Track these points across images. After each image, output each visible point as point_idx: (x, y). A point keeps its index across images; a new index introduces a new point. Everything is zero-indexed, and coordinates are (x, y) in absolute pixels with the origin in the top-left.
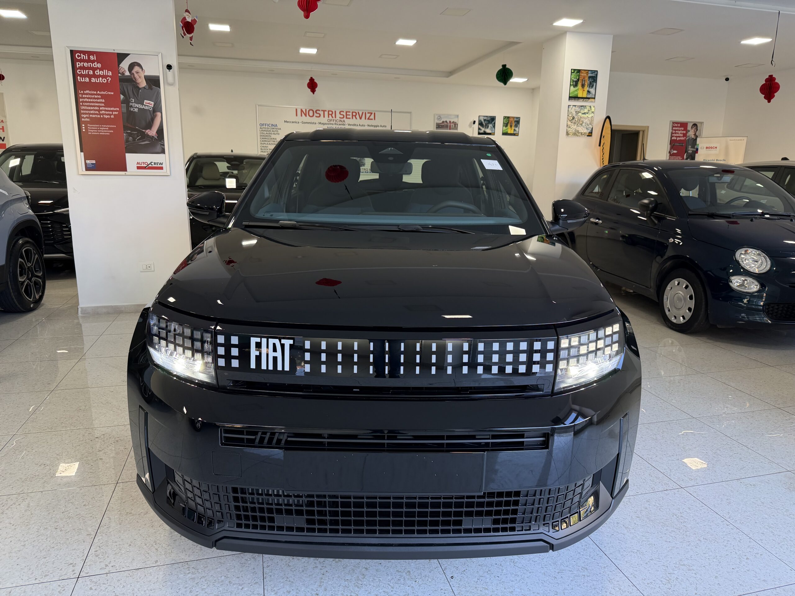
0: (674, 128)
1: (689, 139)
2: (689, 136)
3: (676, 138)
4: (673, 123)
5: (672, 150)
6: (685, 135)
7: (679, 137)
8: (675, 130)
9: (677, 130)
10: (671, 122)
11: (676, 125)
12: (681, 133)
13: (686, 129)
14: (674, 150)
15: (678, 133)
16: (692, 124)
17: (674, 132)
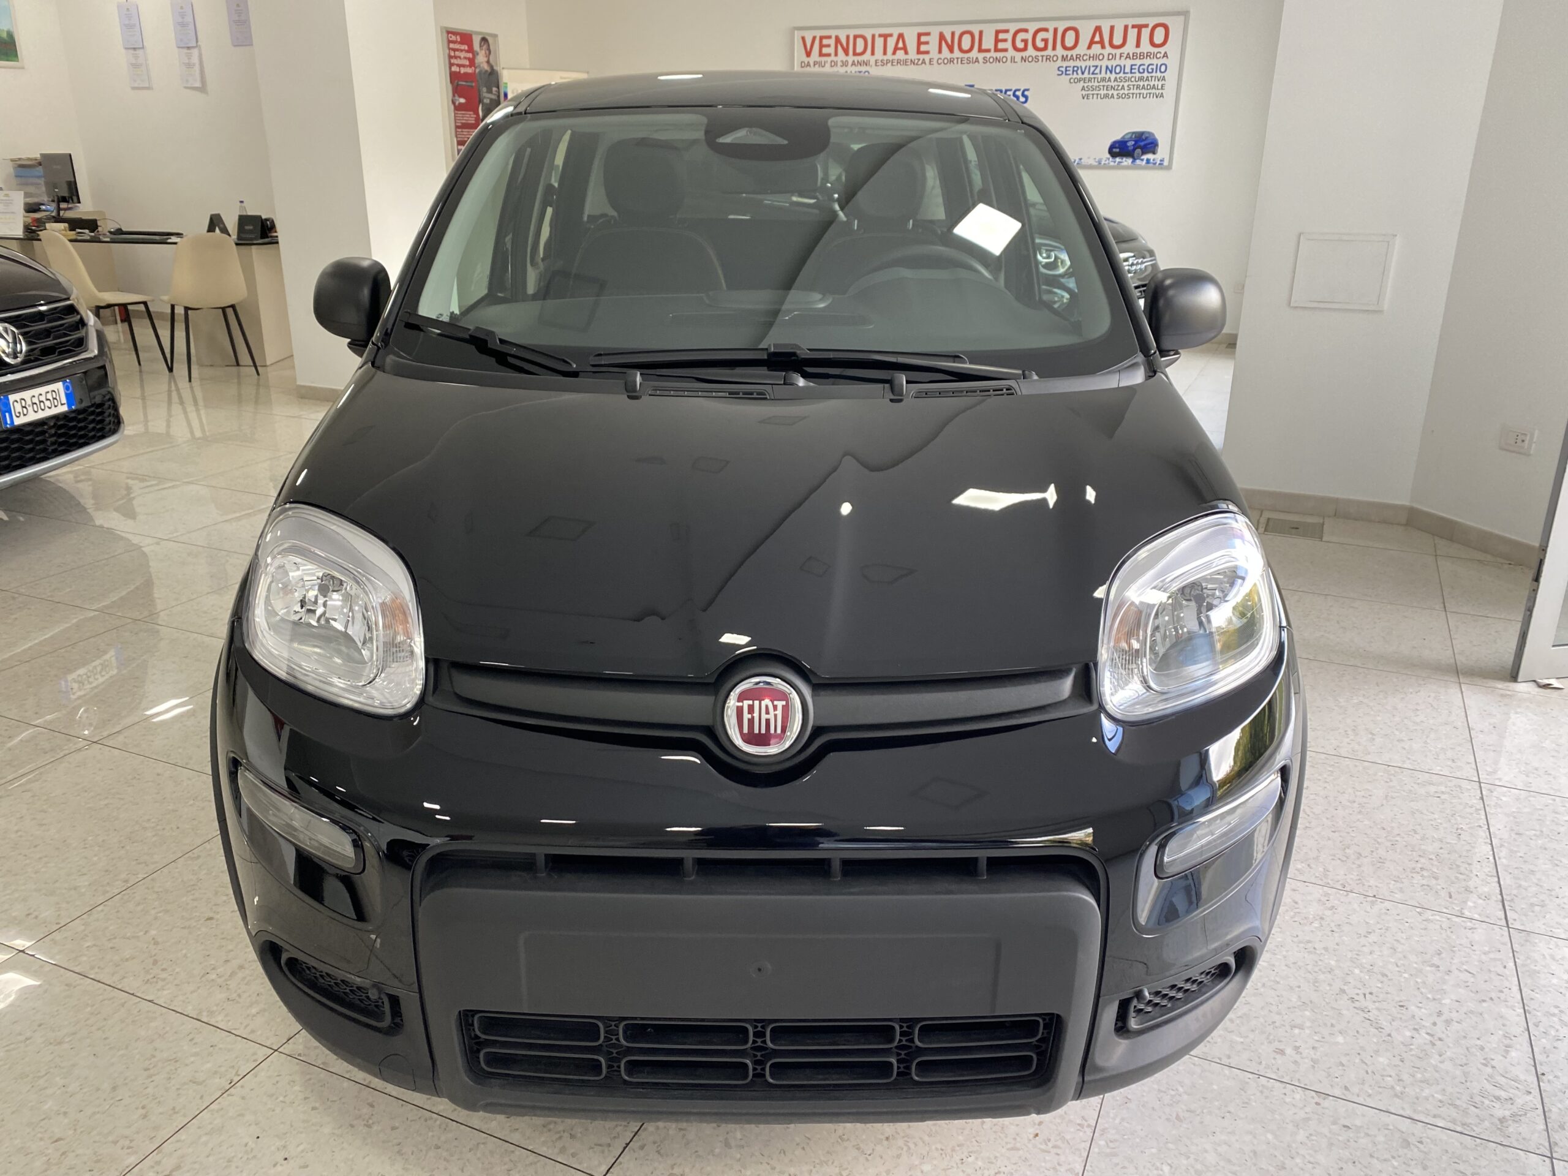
0: (452, 46)
1: (480, 72)
2: (479, 66)
3: (458, 70)
4: (448, 32)
5: (457, 98)
6: (472, 63)
7: (464, 66)
8: (455, 50)
9: (457, 50)
10: (444, 31)
11: (453, 38)
12: (465, 58)
13: (471, 50)
14: (460, 96)
15: (460, 57)
16: (480, 37)
17: (452, 54)
